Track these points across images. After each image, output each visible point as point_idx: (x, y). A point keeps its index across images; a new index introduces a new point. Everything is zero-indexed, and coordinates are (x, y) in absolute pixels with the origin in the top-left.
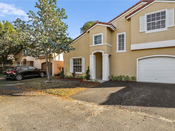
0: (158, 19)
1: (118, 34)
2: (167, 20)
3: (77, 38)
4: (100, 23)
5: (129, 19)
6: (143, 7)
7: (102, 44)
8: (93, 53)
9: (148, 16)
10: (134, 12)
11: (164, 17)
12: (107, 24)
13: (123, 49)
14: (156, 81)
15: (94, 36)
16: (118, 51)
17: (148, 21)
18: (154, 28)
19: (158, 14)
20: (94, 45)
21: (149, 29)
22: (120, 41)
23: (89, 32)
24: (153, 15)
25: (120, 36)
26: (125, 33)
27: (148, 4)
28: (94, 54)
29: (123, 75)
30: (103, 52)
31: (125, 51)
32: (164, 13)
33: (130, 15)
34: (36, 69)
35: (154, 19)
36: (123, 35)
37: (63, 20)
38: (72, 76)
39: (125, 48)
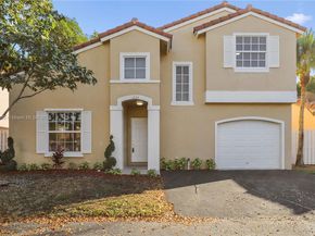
0: (255, 47)
1: (175, 64)
2: (268, 53)
4: (143, 26)
8: (120, 100)
9: (239, 39)
11: (264, 47)
13: (186, 98)
15: (123, 55)
16: (174, 103)
17: (239, 48)
18: (246, 64)
19: (255, 39)
20: (122, 79)
21: (239, 64)
22: (178, 80)
24: (247, 39)
25: (178, 68)
26: (190, 64)
27: (237, 14)
28: (124, 104)
29: (186, 157)
30: (149, 101)
31: (191, 103)
33: (205, 26)
36: (186, 68)
38: (52, 163)
39: (191, 97)
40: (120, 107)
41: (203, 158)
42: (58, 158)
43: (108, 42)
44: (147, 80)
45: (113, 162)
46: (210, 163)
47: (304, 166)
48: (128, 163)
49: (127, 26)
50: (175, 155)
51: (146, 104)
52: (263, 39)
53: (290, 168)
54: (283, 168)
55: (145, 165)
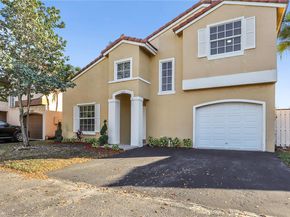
0: (229, 34)
1: (161, 62)
2: (244, 36)
3: (88, 67)
4: (128, 39)
5: (180, 35)
6: (204, 12)
7: (131, 78)
8: (114, 95)
9: (213, 30)
10: (188, 21)
11: (239, 31)
12: (139, 41)
13: (170, 89)
14: (226, 147)
15: (116, 62)
16: (160, 92)
17: (212, 37)
18: (221, 51)
19: (229, 26)
20: (116, 80)
21: (213, 52)
22: (164, 74)
23: (107, 56)
24: (221, 27)
25: (164, 64)
26: (173, 59)
27: (212, 7)
28: (117, 97)
29: (168, 136)
30: (131, 93)
31: (173, 92)
32: (238, 24)
33: (181, 26)
34: (8, 125)
35: (221, 35)
36: (170, 63)
37: (56, 31)
39: (173, 87)
49: (117, 42)
51: (130, 95)
54: (264, 150)
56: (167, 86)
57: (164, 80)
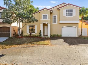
0: (70, 12)
1: (53, 15)
11: (72, 12)
12: (50, 10)
13: (56, 22)
15: (43, 15)
16: (53, 23)
17: (66, 12)
19: (70, 10)
20: (43, 19)
21: (67, 15)
22: (54, 19)
24: (68, 10)
25: (54, 16)
27: (66, 5)
31: (57, 23)
33: (59, 8)
36: (56, 16)
38: (29, 35)
39: (57, 22)
40: (42, 24)
41: (59, 34)
42: (31, 34)
43: (40, 12)
44: (48, 19)
45: (41, 35)
46: (61, 35)
47: (82, 36)
48: (44, 35)
49: (44, 9)
50: (53, 34)
51: (47, 24)
52: (72, 10)
53: (78, 37)
54: (77, 36)
55: (47, 35)
56: (55, 22)
57: (54, 20)
